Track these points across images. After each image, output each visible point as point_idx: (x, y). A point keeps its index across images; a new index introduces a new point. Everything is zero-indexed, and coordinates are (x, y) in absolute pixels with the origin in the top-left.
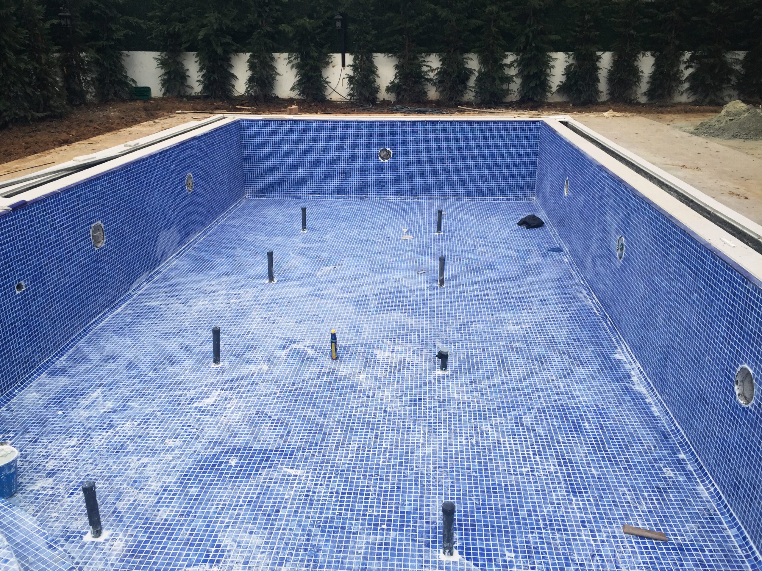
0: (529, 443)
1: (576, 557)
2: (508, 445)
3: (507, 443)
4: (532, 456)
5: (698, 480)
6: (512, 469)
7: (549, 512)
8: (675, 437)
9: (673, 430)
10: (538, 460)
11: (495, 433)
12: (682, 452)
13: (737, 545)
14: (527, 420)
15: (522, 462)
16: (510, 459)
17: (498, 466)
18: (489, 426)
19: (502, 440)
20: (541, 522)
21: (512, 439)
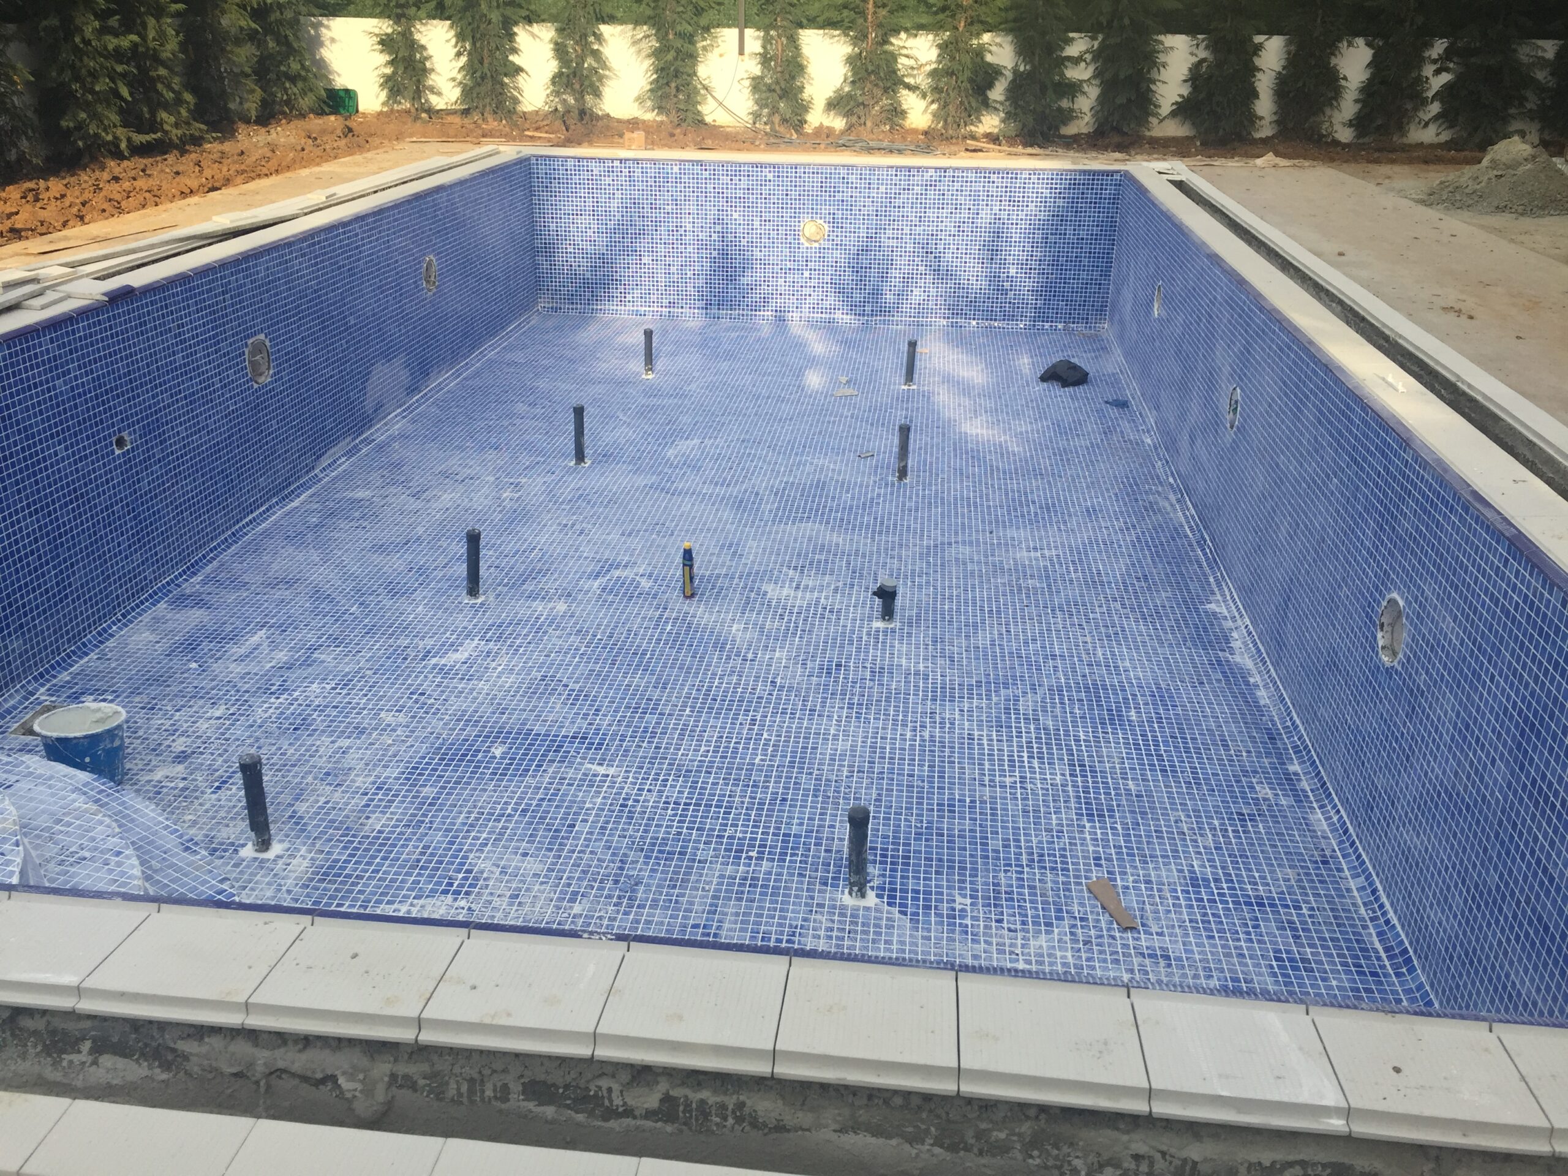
0: (1024, 740)
1: (1076, 908)
2: (985, 742)
3: (985, 738)
4: (1026, 759)
5: (1315, 805)
6: (987, 778)
7: (1040, 842)
8: (1288, 738)
9: (1288, 727)
10: (1036, 765)
11: (966, 723)
12: (1295, 762)
13: (1359, 902)
14: (1027, 704)
15: (1006, 767)
16: (986, 763)
17: (964, 773)
18: (957, 712)
19: (976, 733)
20: (1024, 857)
21: (994, 733)
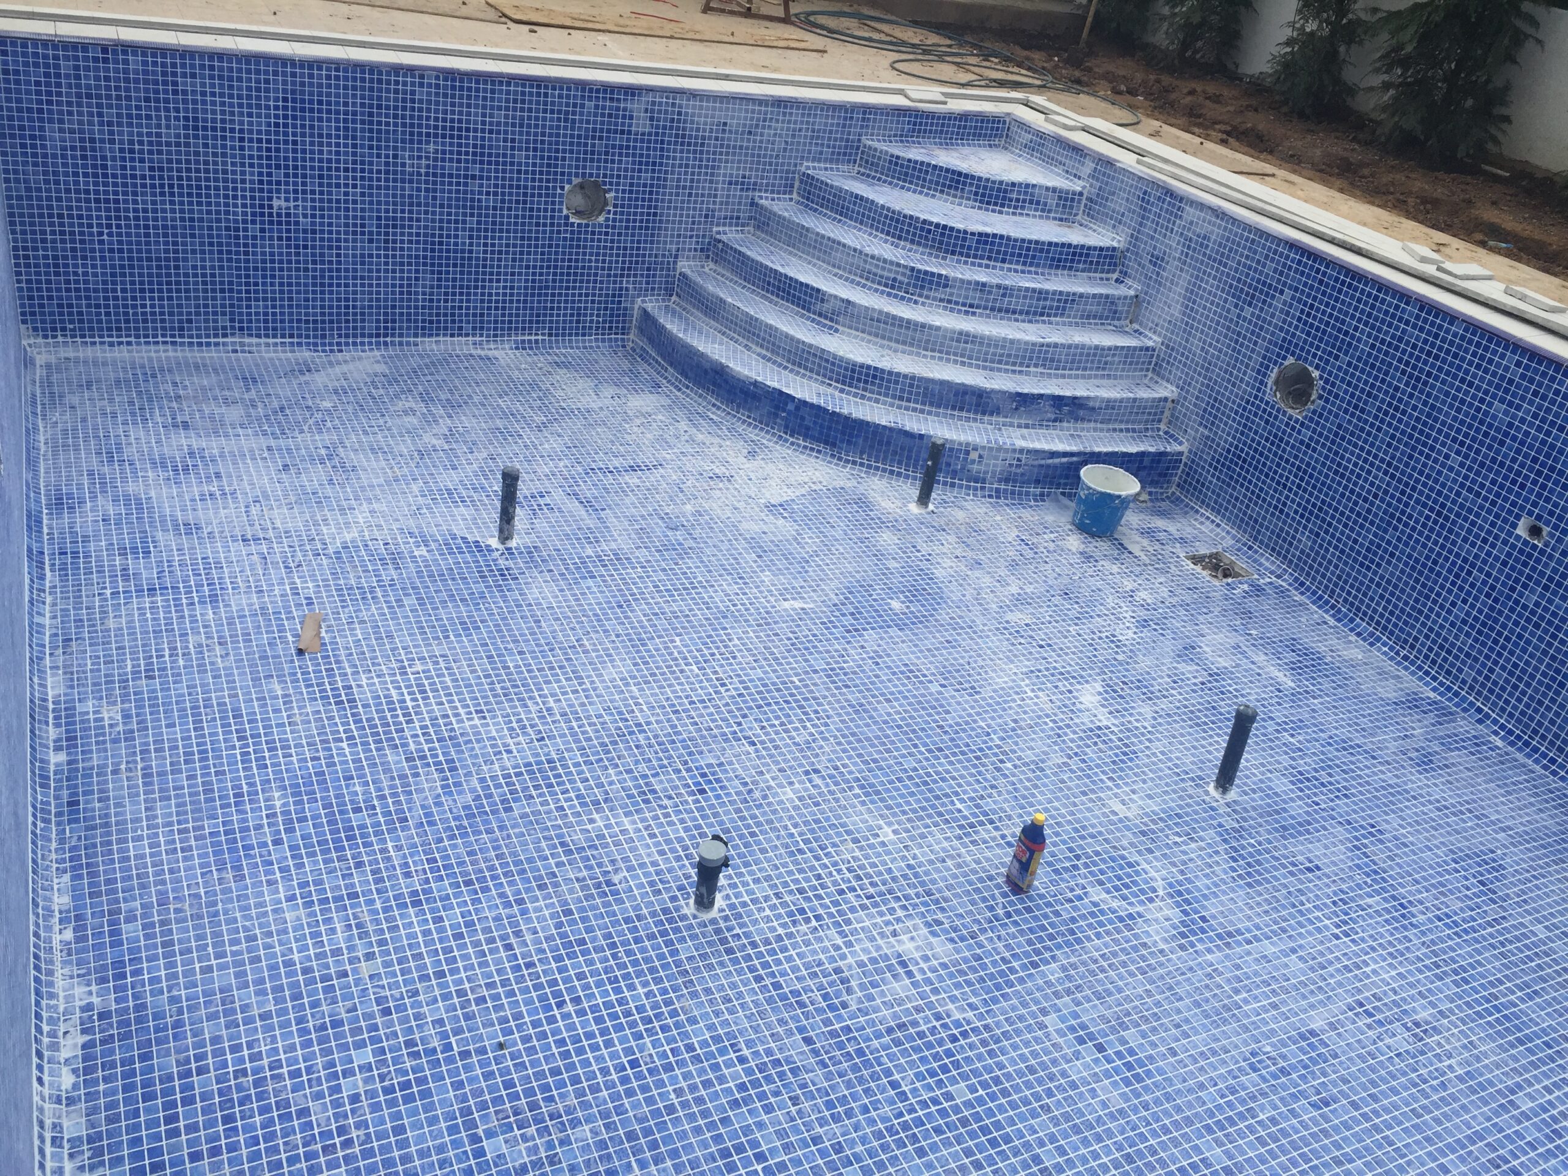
19: (477, 722)
